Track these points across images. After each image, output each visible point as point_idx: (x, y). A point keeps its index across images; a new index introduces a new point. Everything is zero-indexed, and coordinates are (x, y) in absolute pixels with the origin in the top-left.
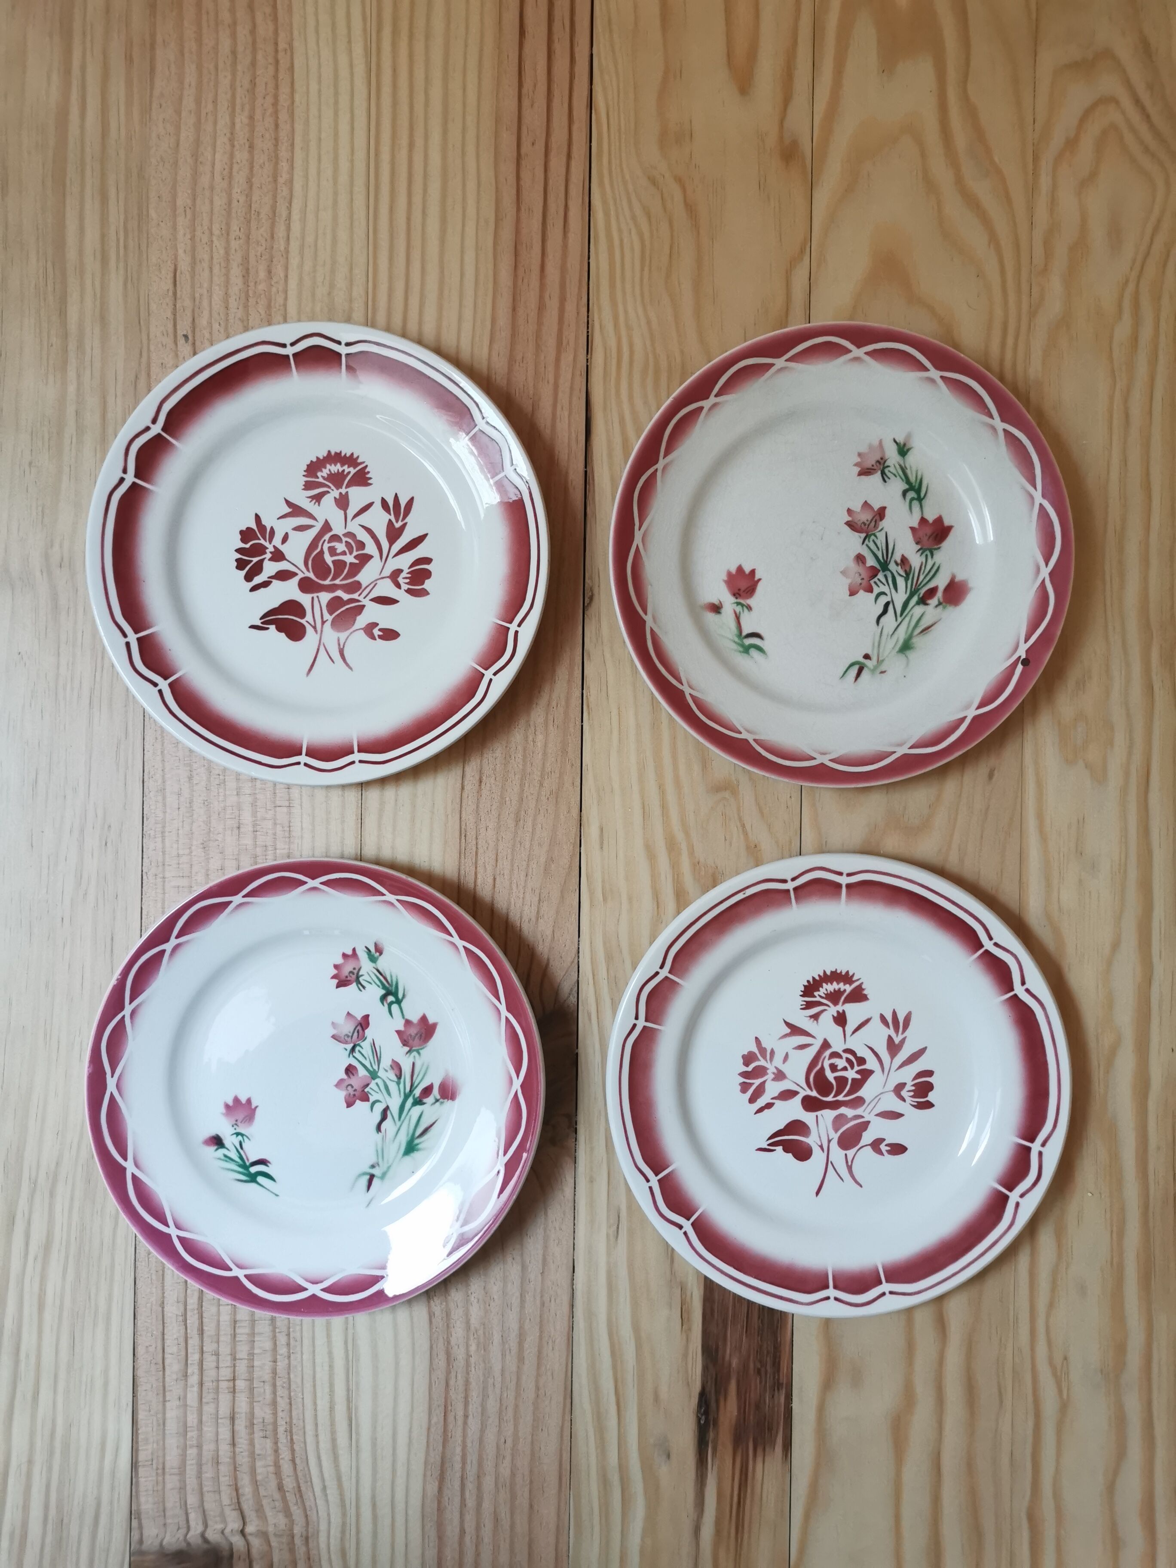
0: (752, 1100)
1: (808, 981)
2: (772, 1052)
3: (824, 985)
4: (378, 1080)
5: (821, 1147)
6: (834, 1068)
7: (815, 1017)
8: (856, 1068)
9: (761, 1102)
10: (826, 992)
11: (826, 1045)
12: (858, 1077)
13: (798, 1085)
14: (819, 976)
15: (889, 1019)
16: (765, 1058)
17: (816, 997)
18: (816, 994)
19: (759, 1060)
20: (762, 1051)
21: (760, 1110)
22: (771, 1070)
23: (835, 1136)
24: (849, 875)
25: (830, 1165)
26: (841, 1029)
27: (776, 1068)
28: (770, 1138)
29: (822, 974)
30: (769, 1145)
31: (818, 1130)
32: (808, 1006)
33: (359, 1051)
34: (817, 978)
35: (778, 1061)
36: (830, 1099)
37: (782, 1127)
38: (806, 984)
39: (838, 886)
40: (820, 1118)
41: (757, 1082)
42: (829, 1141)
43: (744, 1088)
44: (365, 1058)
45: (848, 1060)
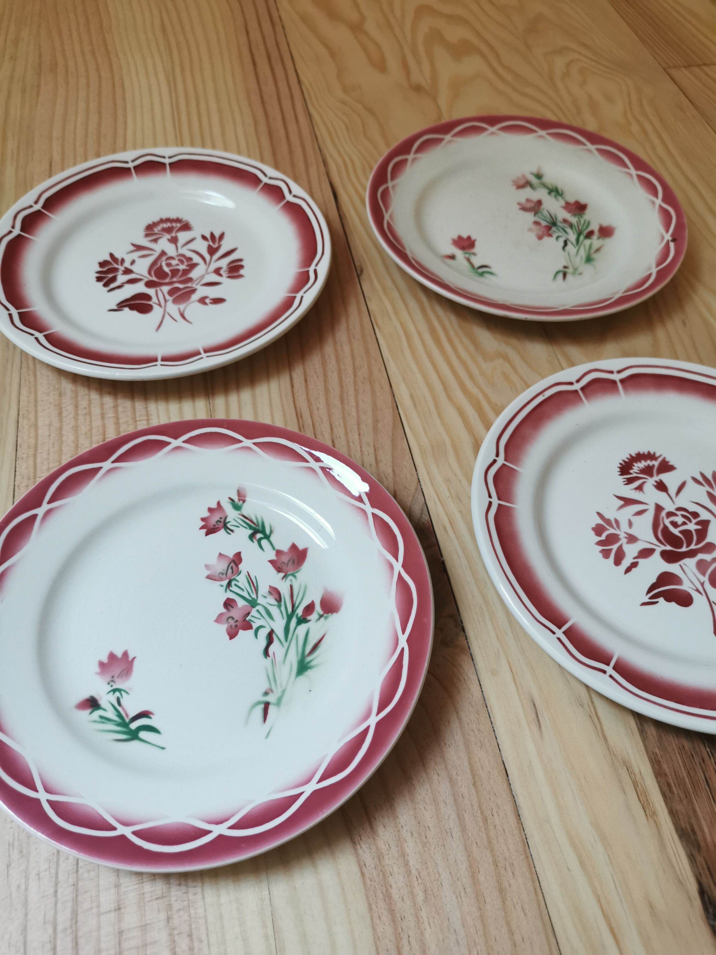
0: (618, 562)
1: (621, 464)
2: (617, 521)
3: (635, 464)
4: (258, 607)
5: (698, 590)
6: (675, 524)
7: (640, 488)
8: (694, 521)
9: (626, 562)
10: (639, 469)
11: (659, 508)
12: (699, 527)
13: (651, 543)
14: (627, 458)
15: (700, 479)
16: (612, 526)
17: (631, 474)
18: (631, 471)
19: (608, 529)
20: (608, 522)
21: (628, 570)
22: (622, 536)
23: (705, 579)
24: (619, 372)
25: (713, 605)
26: (664, 494)
27: (626, 533)
28: (649, 592)
29: (629, 457)
30: (650, 598)
31: (688, 577)
32: (630, 481)
33: (236, 585)
34: (627, 460)
35: (624, 526)
36: (684, 549)
37: (654, 580)
38: (620, 466)
39: (614, 382)
40: (684, 567)
41: (615, 547)
42: (702, 584)
43: (606, 554)
44: (243, 590)
45: (683, 516)
